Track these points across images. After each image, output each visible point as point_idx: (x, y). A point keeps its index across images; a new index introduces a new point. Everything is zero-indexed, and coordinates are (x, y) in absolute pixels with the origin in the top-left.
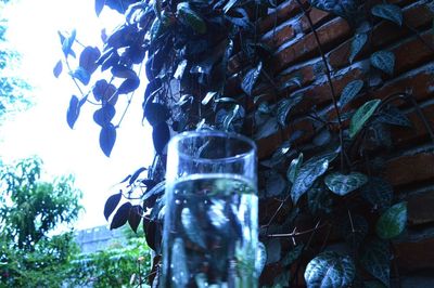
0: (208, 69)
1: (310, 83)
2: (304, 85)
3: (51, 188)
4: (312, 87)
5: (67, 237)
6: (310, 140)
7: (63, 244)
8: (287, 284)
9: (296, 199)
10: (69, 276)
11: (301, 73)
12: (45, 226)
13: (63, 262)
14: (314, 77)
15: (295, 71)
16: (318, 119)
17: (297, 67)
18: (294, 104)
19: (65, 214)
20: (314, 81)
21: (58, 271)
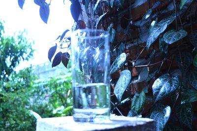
3: (13, 39)
5: (29, 70)
7: (26, 75)
8: (147, 92)
10: (33, 95)
12: (13, 64)
13: (28, 86)
19: (25, 55)
21: (26, 92)
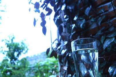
0: (73, 7)
1: (107, 11)
2: (105, 12)
3: (19, 44)
4: (107, 12)
5: (25, 59)
6: (107, 29)
7: (24, 61)
8: (102, 73)
9: (104, 49)
10: (27, 71)
11: (104, 8)
12: (18, 55)
13: (25, 67)
14: (108, 9)
15: (102, 7)
16: (110, 23)
17: (102, 6)
18: (103, 19)
19: (24, 51)
20: (108, 10)
21: (24, 70)
